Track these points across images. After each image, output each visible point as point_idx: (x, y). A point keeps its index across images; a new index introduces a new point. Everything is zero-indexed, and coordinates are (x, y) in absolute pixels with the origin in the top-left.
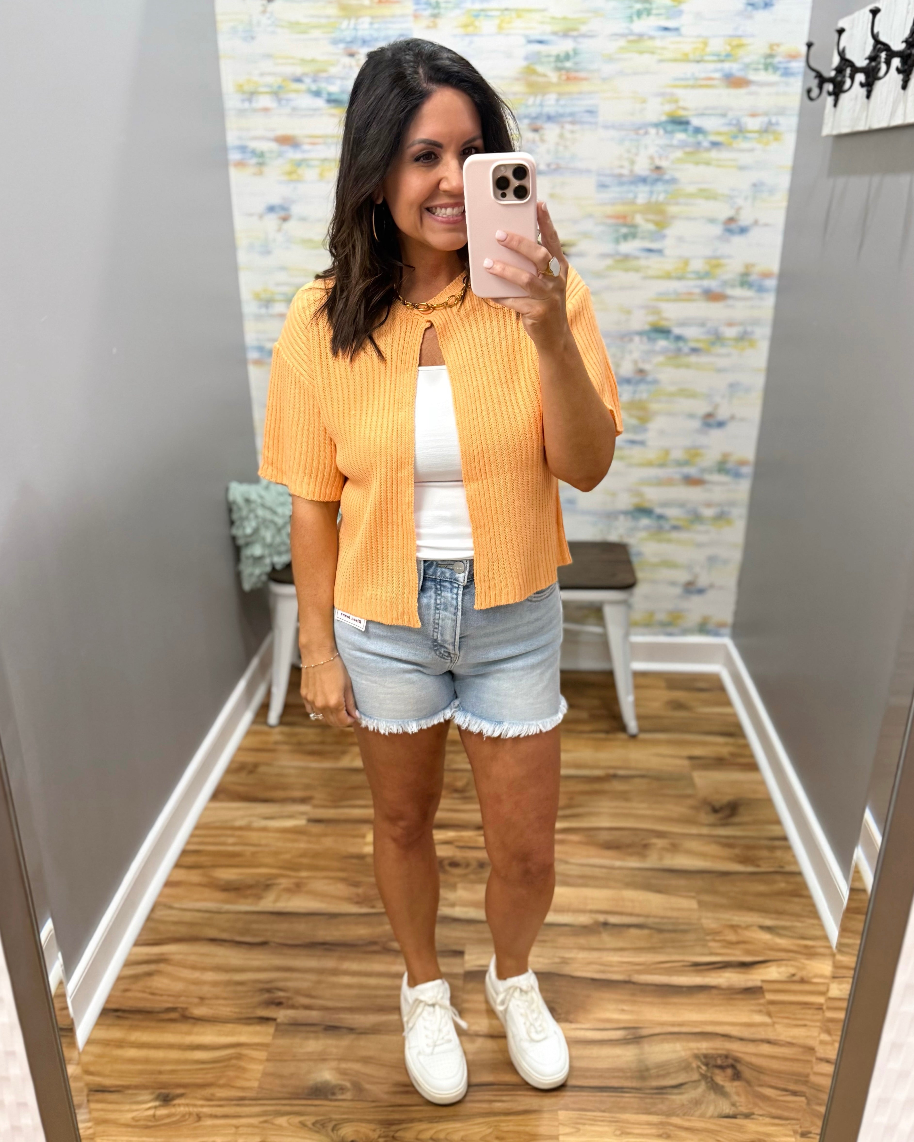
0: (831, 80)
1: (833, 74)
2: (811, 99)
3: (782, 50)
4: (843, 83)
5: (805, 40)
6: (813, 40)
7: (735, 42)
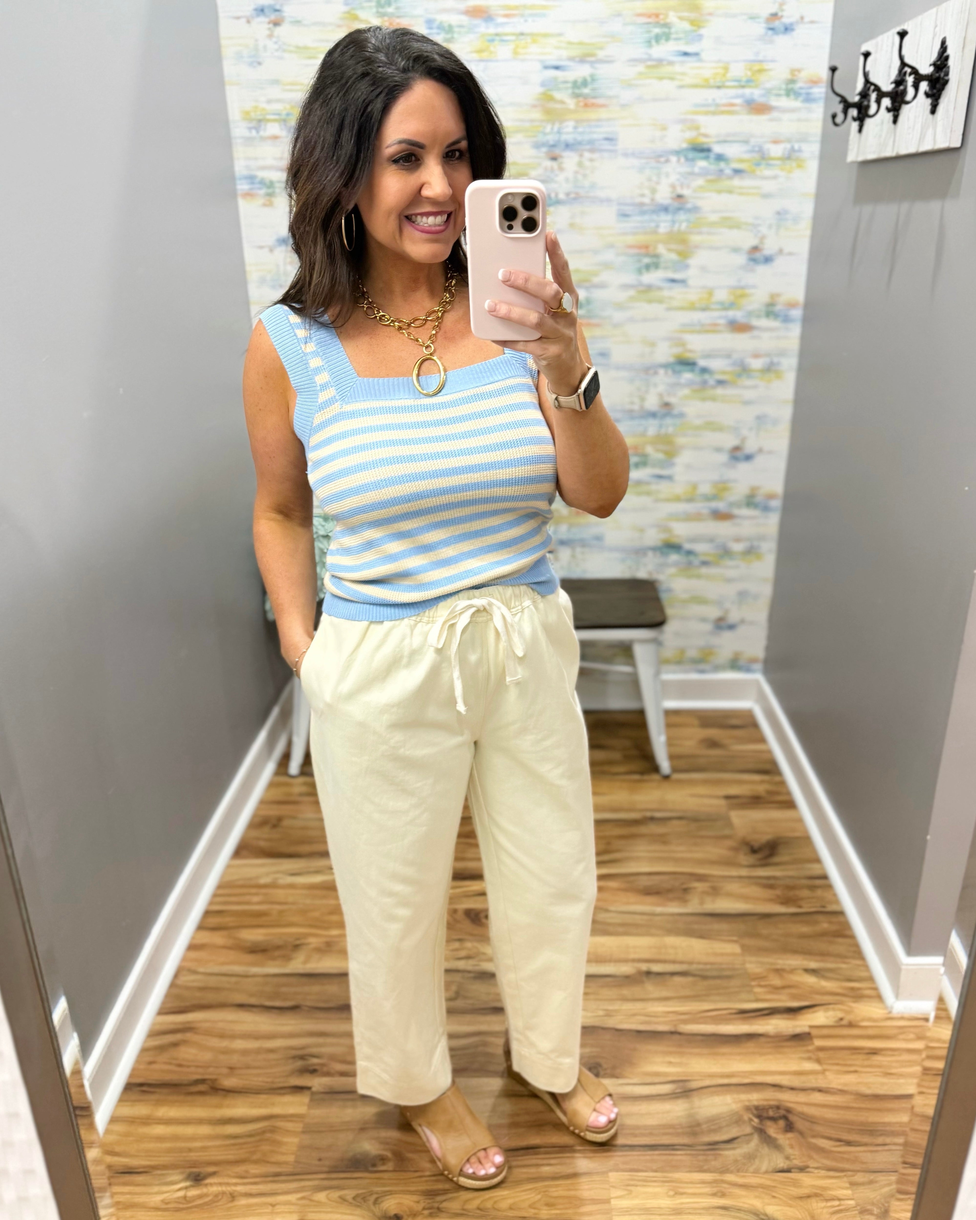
1: (857, 99)
2: (836, 124)
3: (804, 75)
4: (868, 108)
5: (828, 63)
6: (837, 64)
7: (757, 67)
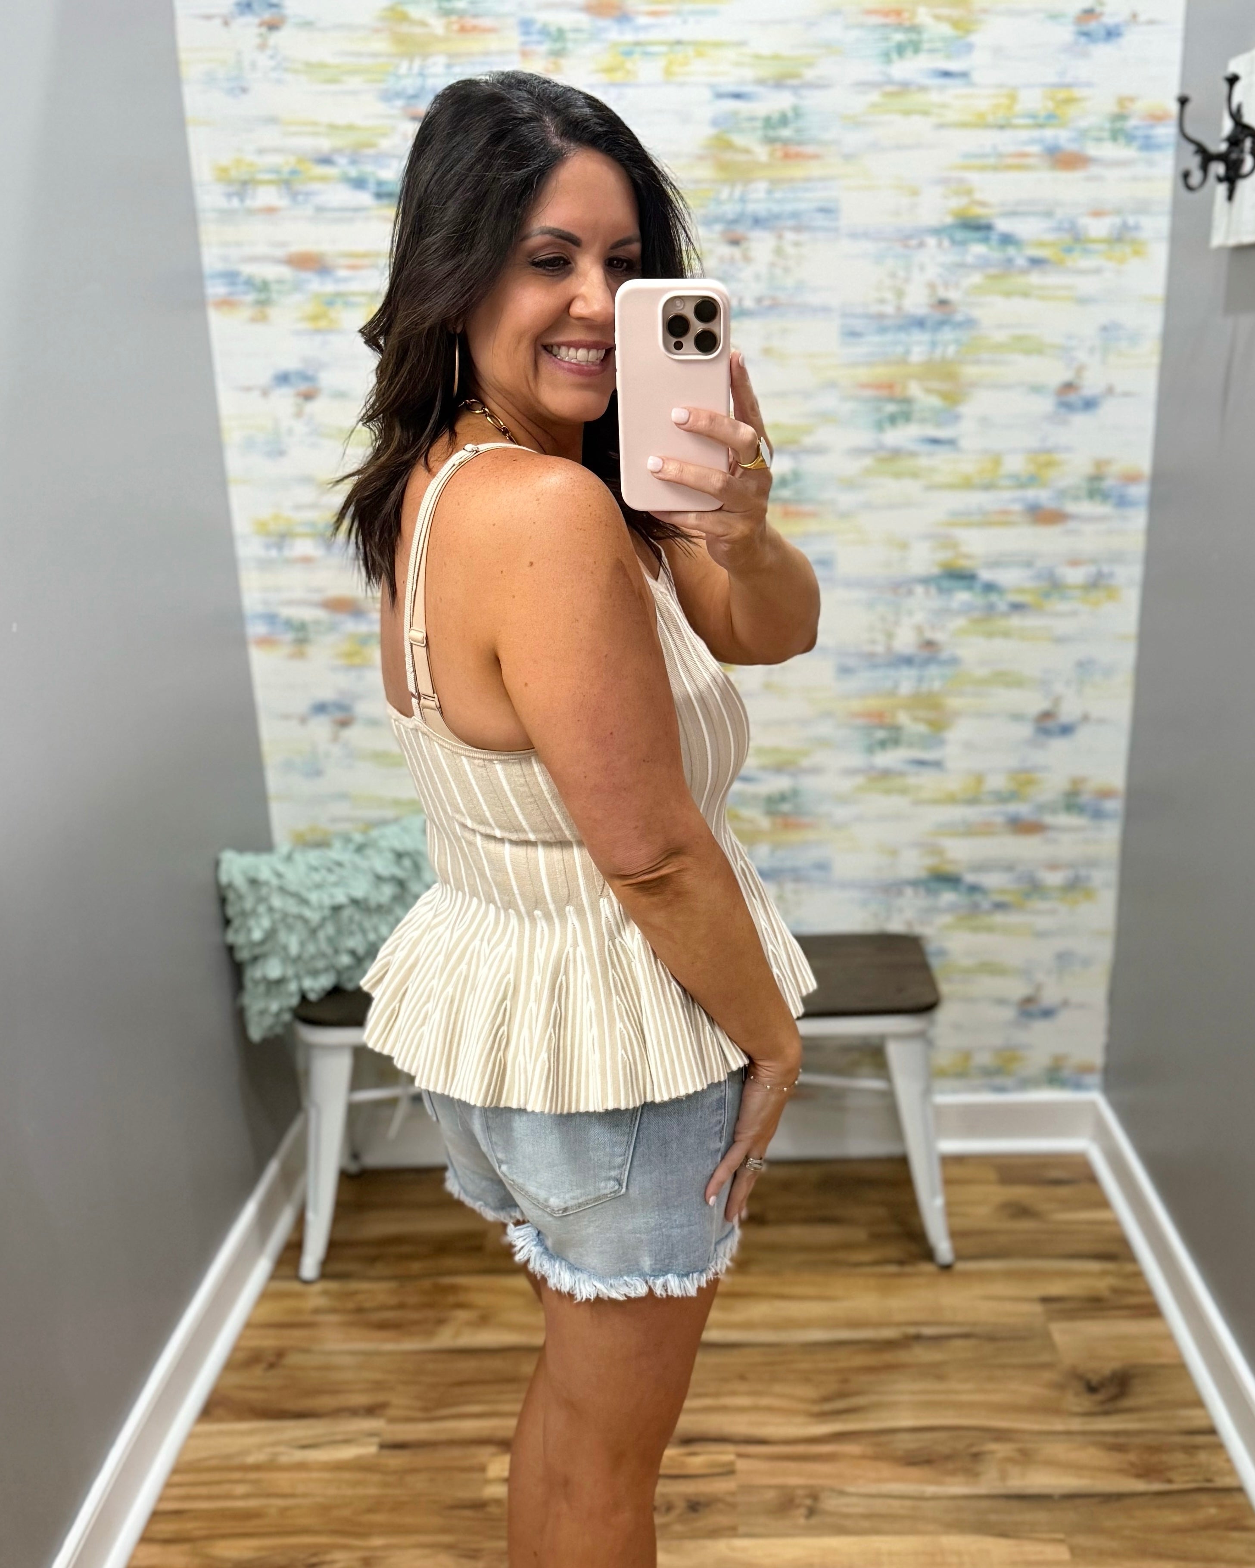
0: (1221, 157)
1: (1223, 147)
2: (1189, 188)
3: (1140, 107)
4: (1240, 162)
5: (1174, 91)
6: (1189, 92)
7: (1062, 94)
